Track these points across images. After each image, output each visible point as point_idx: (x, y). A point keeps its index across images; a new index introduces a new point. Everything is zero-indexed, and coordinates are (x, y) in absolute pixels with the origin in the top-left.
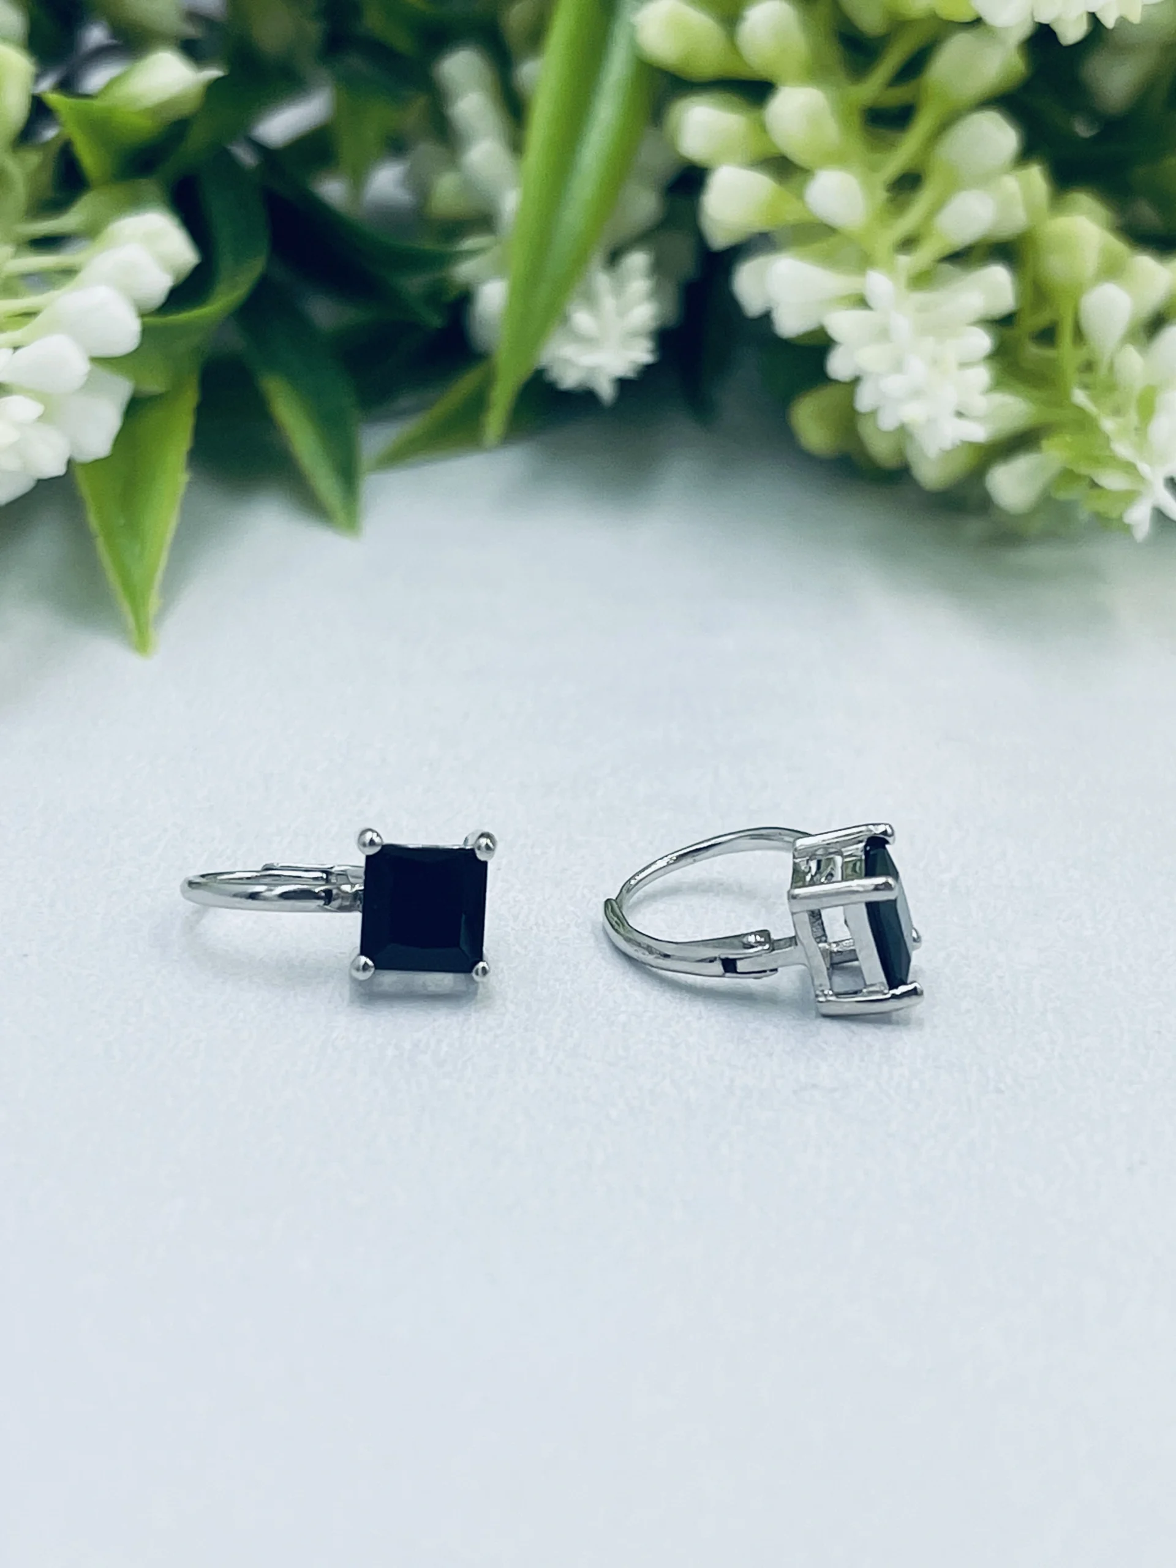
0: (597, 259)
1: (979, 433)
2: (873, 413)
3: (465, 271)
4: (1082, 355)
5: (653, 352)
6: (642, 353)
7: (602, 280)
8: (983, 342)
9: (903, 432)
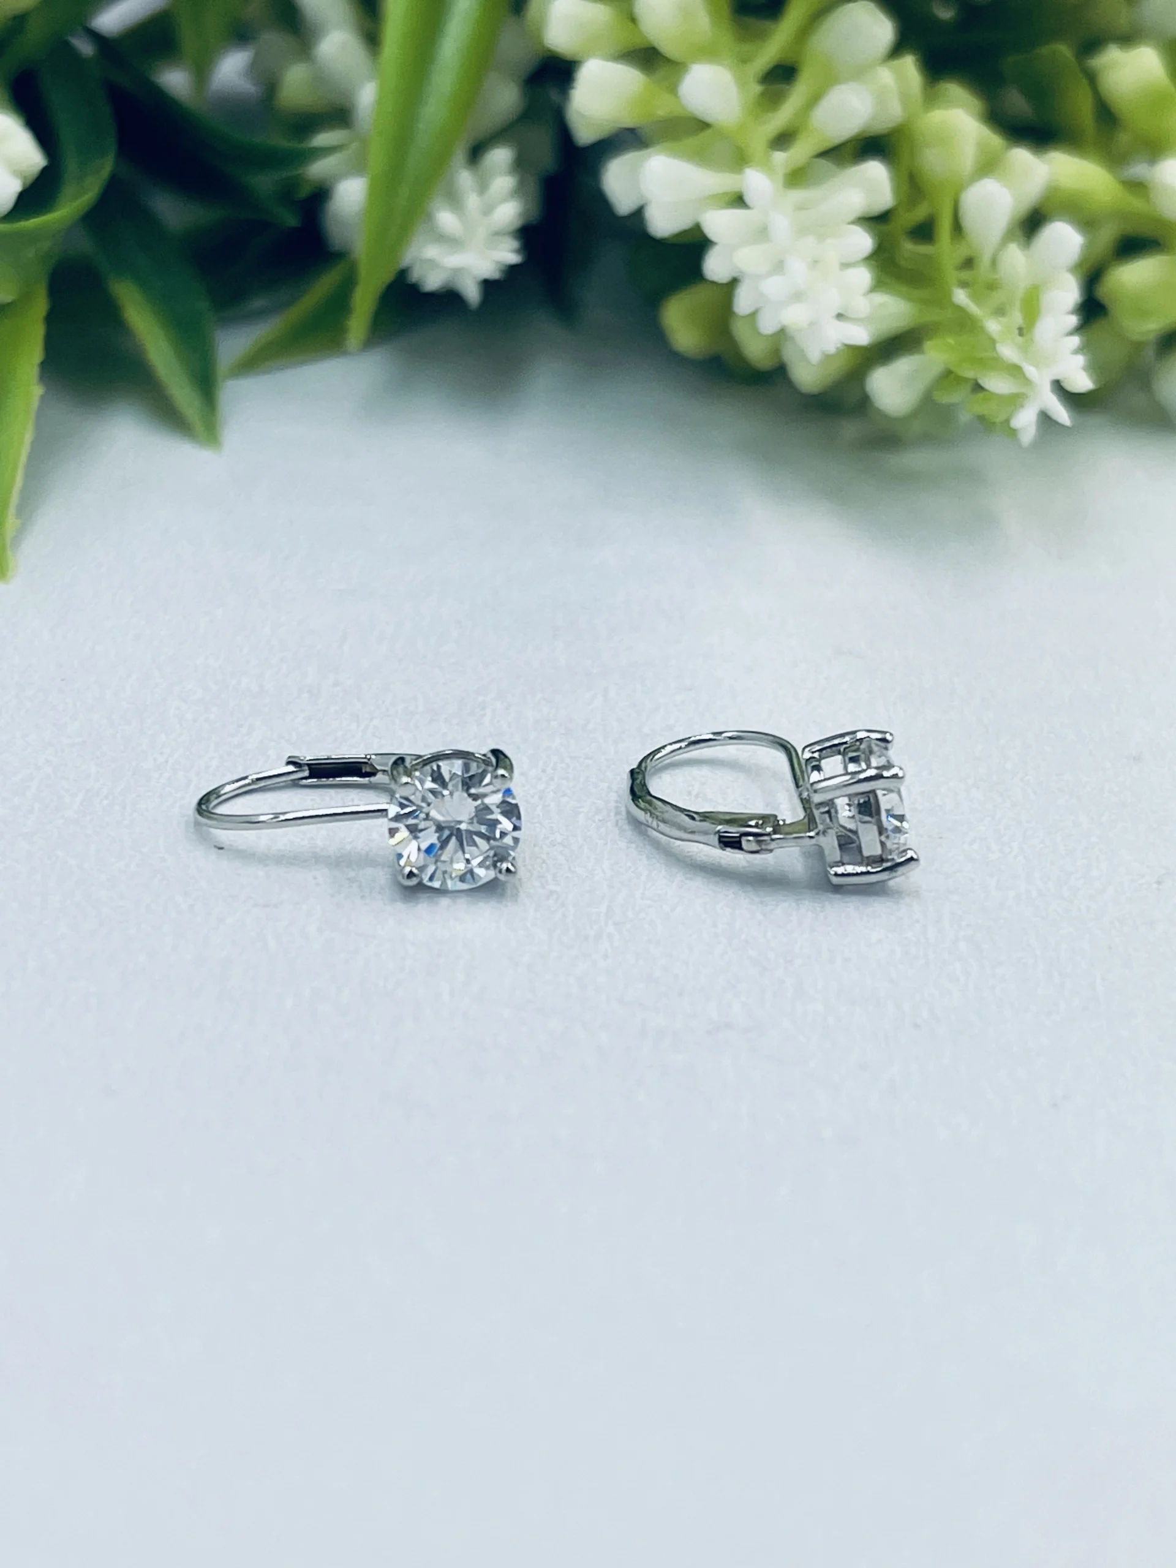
0: (460, 156)
1: (861, 336)
2: (753, 315)
3: (318, 169)
4: (962, 252)
5: (518, 251)
6: (508, 254)
7: (465, 178)
8: (863, 241)
9: (782, 334)
